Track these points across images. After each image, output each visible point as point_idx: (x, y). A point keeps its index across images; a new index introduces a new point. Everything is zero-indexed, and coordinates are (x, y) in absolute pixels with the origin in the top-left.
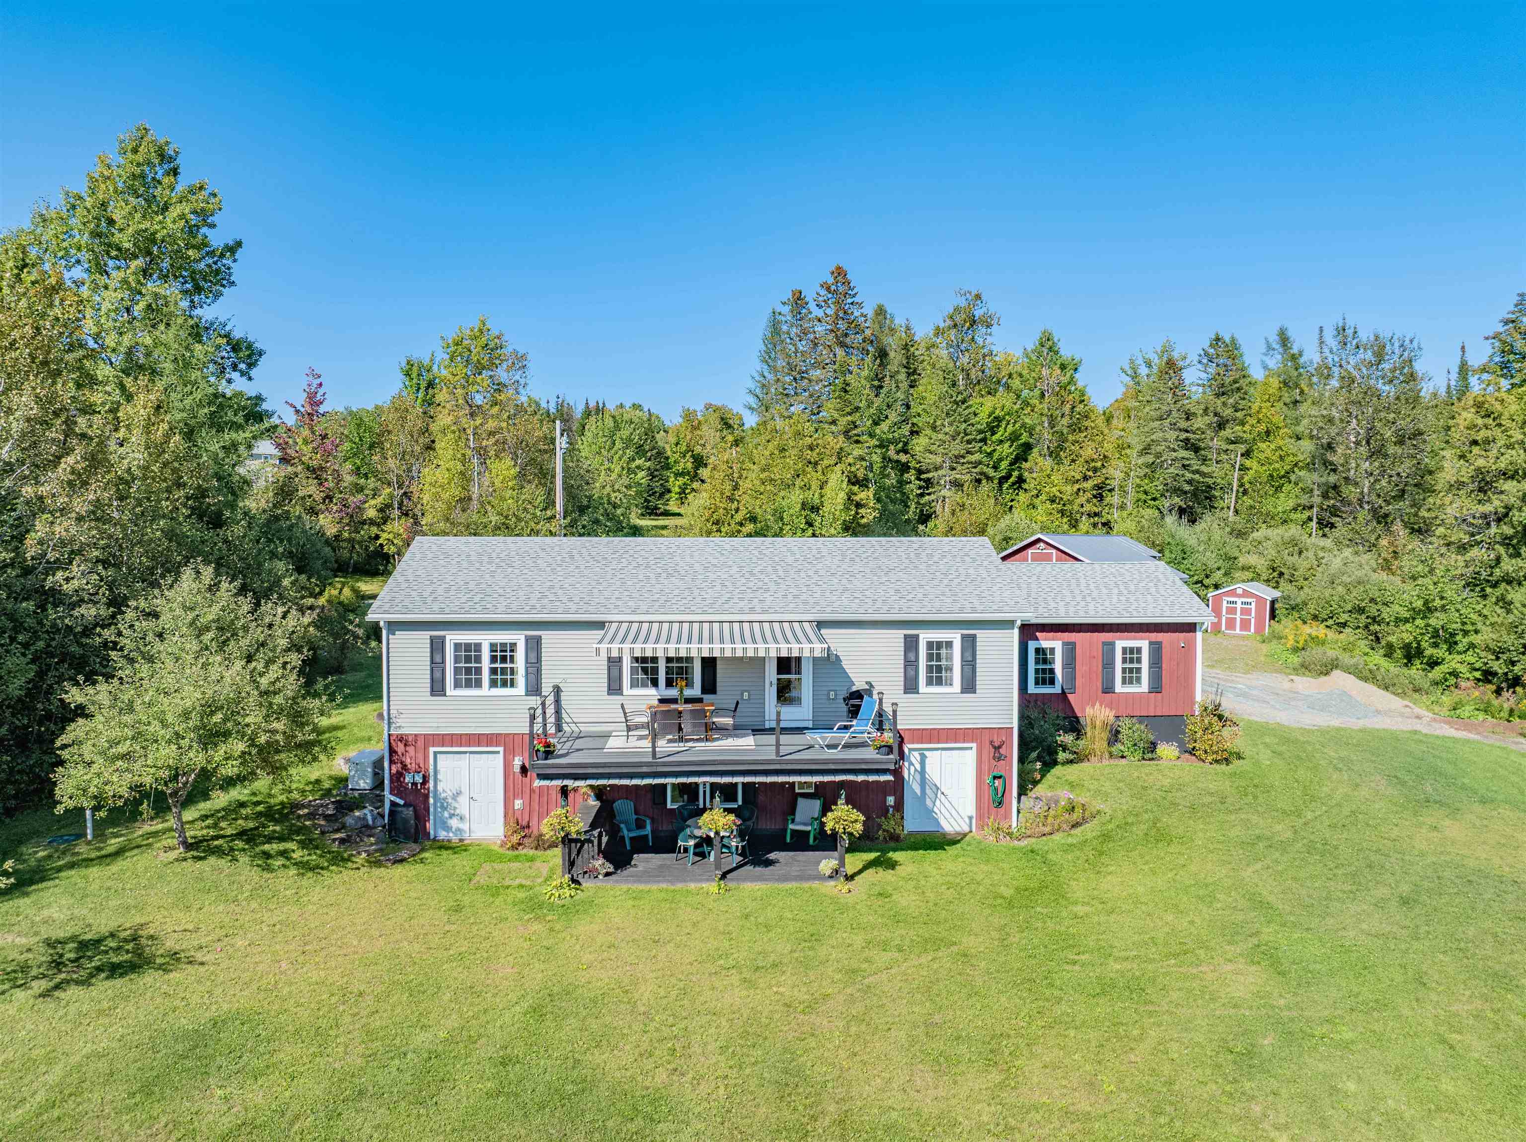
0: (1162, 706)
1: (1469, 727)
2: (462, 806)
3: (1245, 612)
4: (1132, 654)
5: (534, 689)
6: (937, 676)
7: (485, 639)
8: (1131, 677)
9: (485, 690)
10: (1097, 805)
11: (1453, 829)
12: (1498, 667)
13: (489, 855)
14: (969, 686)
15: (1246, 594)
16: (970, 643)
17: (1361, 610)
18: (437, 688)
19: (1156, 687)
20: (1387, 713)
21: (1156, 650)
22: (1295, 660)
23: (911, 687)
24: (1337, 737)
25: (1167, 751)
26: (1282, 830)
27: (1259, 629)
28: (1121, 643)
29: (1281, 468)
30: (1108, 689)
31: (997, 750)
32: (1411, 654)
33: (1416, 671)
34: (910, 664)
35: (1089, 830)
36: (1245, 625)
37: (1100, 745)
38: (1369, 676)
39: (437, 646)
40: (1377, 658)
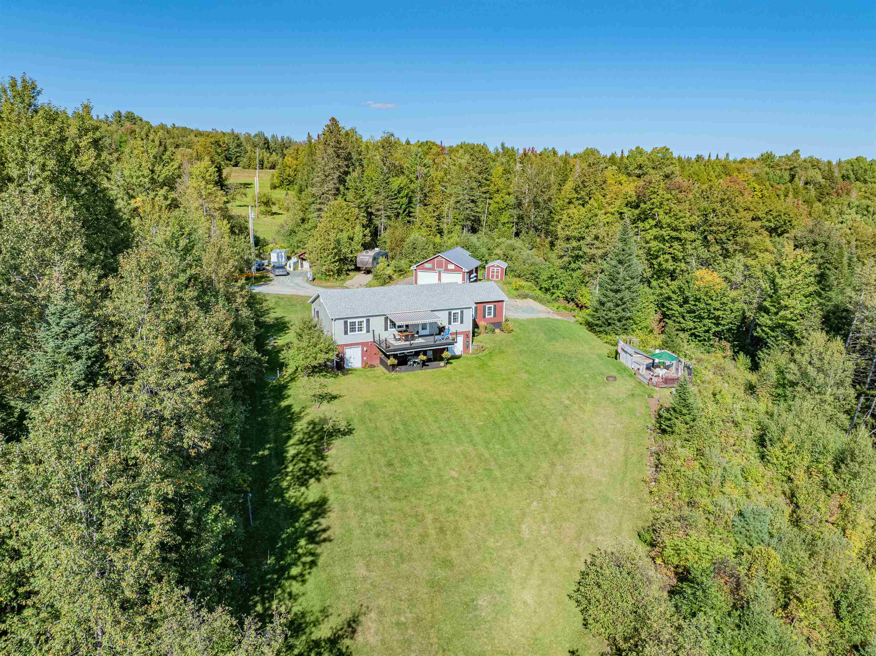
0: (497, 320)
1: (562, 315)
2: (352, 360)
3: (498, 272)
4: (490, 308)
5: (368, 331)
6: (455, 320)
7: (357, 320)
8: (489, 314)
9: (357, 332)
10: (487, 346)
11: (557, 345)
12: (569, 296)
13: (360, 370)
14: (462, 322)
15: (498, 266)
16: (462, 312)
17: (533, 274)
18: (346, 333)
19: (495, 316)
20: (542, 312)
21: (495, 306)
22: (515, 292)
23: (450, 323)
24: (531, 321)
25: (497, 331)
26: (525, 348)
27: (502, 279)
28: (488, 306)
29: (503, 206)
30: (484, 317)
31: (467, 336)
32: (547, 290)
33: (548, 296)
34: (450, 318)
35: (486, 352)
36: (497, 277)
37: (483, 331)
38: (535, 299)
39: (346, 323)
40: (539, 292)
